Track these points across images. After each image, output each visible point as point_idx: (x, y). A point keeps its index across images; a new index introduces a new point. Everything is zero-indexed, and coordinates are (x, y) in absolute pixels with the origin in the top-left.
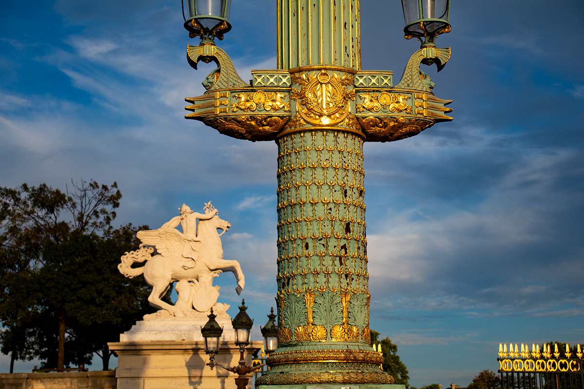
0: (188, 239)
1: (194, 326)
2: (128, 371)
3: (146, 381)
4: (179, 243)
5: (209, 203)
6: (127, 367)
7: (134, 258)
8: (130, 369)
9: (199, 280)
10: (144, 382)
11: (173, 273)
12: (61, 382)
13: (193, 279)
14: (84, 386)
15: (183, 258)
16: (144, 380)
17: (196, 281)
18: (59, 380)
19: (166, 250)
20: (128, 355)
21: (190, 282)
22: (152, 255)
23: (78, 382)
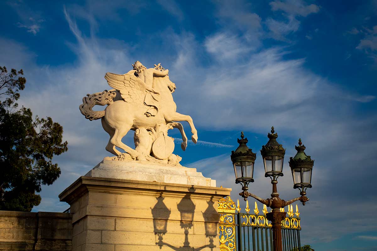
0: (149, 89)
1: (160, 170)
2: (100, 209)
3: (117, 221)
4: (140, 92)
5: (159, 65)
6: (97, 205)
7: (98, 100)
8: (102, 207)
9: (157, 130)
10: (115, 222)
11: (135, 119)
12: (8, 221)
13: (152, 128)
14: (32, 227)
15: (146, 106)
16: (116, 220)
17: (153, 130)
18: (6, 218)
19: (129, 96)
20: (100, 192)
21: (148, 130)
22: (115, 100)
23: (26, 222)
